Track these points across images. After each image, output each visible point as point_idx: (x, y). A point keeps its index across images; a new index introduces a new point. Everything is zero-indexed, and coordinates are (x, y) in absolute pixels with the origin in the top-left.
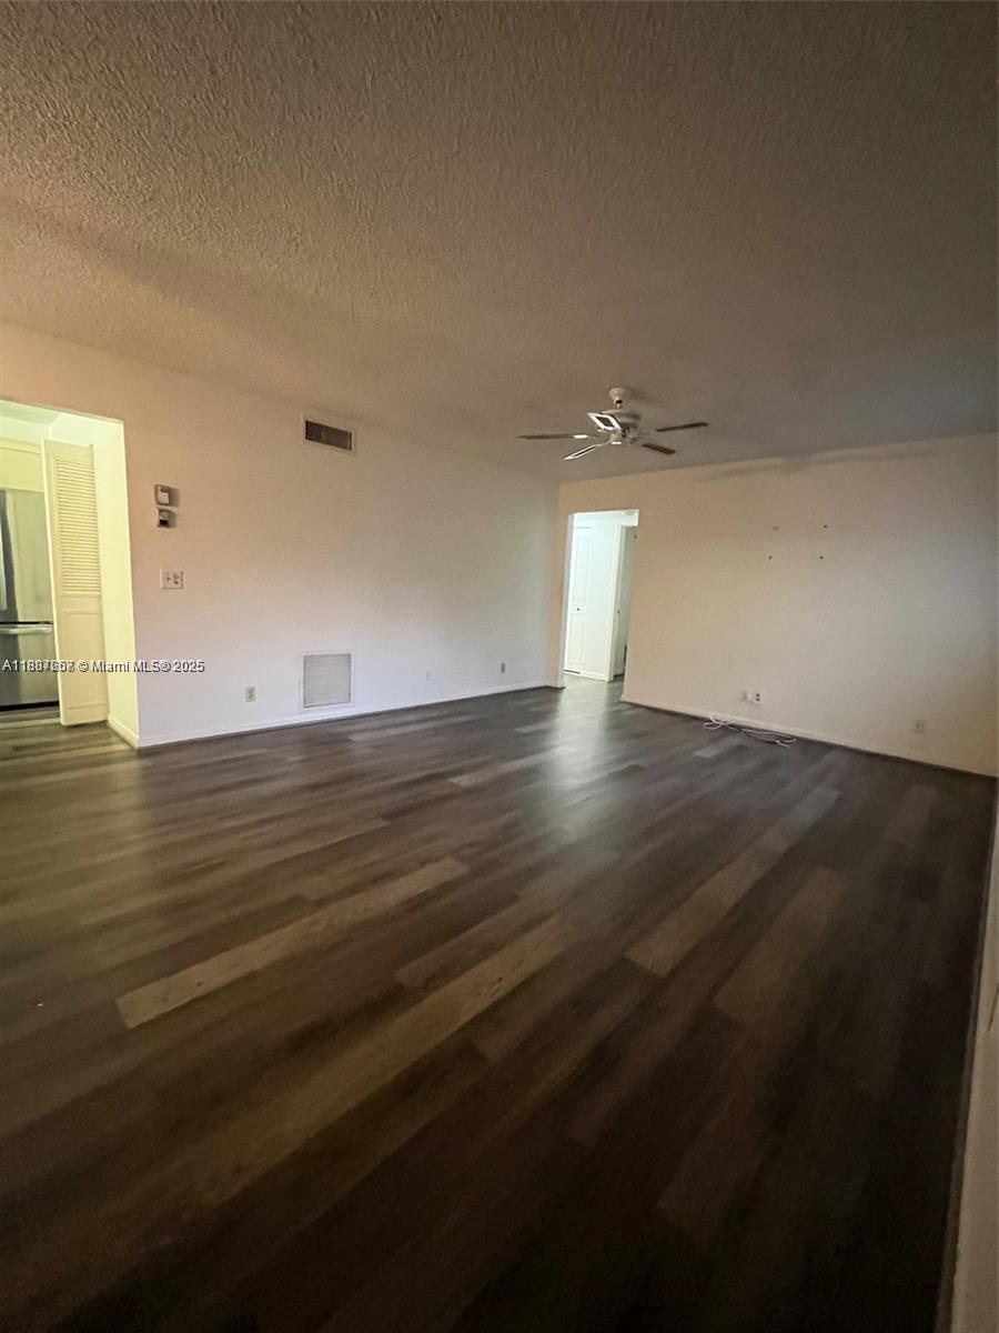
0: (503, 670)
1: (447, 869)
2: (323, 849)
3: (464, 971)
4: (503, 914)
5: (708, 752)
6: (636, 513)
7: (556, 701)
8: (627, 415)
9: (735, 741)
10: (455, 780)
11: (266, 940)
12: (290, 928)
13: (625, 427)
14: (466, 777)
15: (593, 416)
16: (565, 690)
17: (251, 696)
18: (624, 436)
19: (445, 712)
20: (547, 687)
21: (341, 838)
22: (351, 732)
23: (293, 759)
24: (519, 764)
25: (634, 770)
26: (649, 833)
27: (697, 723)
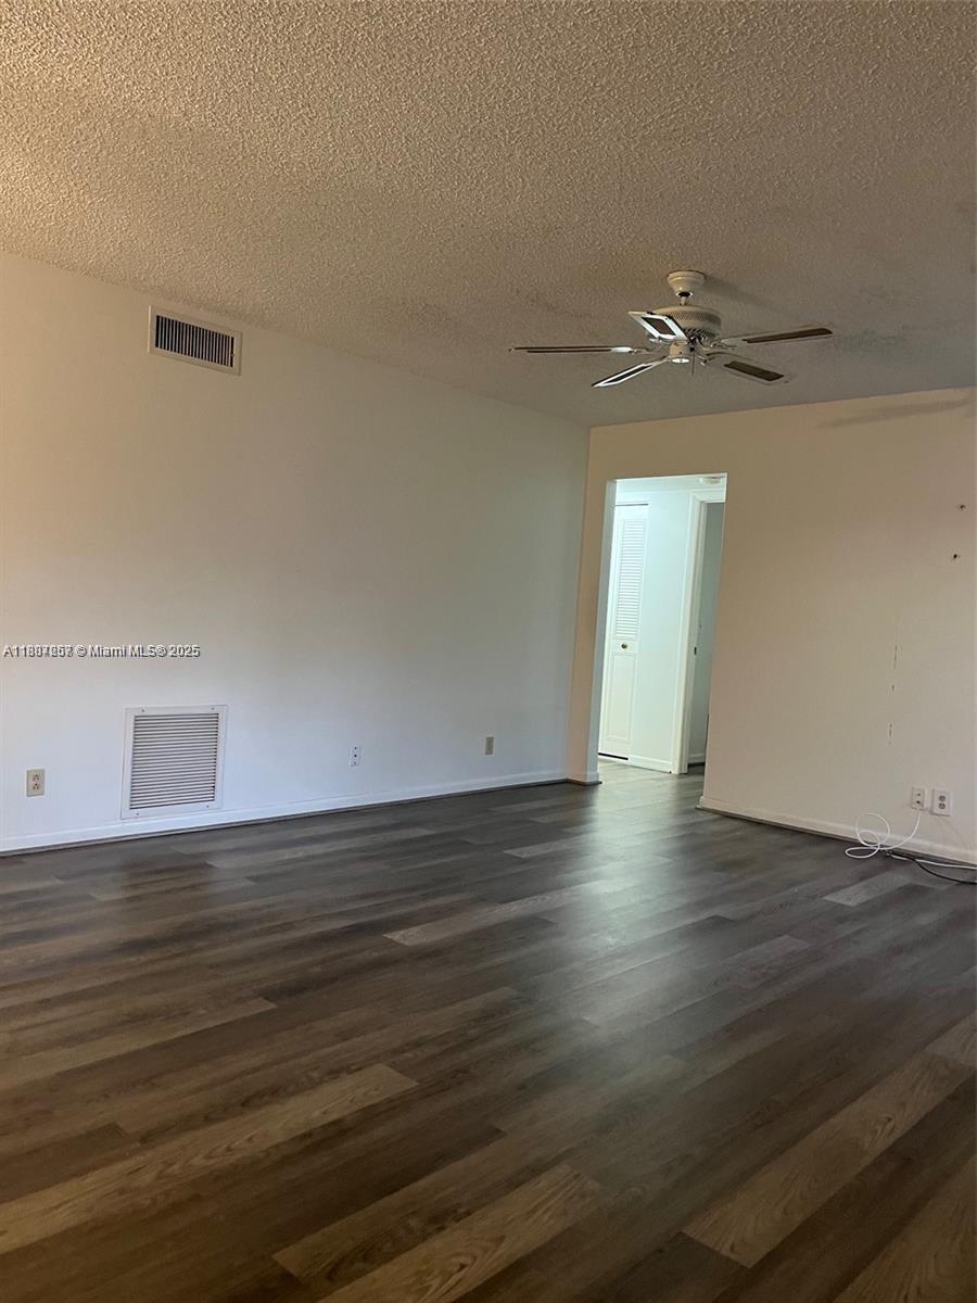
0: (489, 750)
1: (376, 1083)
2: (154, 1048)
3: (400, 1252)
4: (473, 1159)
5: (852, 897)
6: (724, 481)
7: (584, 804)
8: (698, 316)
9: (900, 878)
10: (396, 936)
11: (53, 1195)
12: (91, 1178)
13: (694, 337)
14: (414, 930)
15: (638, 315)
16: (600, 787)
17: (37, 787)
18: (692, 350)
19: (383, 820)
20: (567, 782)
21: (189, 1031)
22: (210, 854)
23: (104, 898)
24: (515, 909)
25: (718, 923)
26: (737, 1031)
27: (833, 847)
